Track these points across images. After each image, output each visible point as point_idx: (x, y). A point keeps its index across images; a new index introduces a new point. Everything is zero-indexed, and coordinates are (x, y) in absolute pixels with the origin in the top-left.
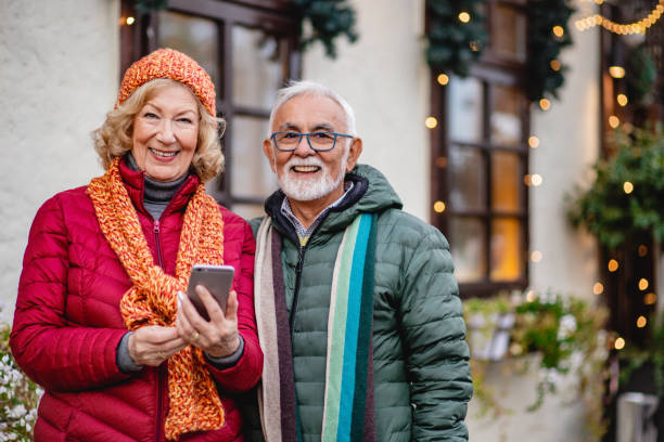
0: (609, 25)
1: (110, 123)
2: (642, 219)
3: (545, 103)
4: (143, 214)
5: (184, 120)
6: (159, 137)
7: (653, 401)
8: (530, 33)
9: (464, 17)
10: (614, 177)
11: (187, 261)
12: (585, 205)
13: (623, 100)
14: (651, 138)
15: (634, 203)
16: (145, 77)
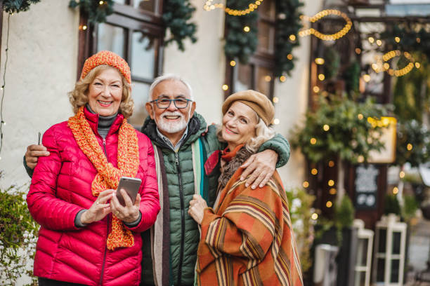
0: (318, 35)
1: (77, 88)
2: (334, 146)
3: (283, 78)
4: (98, 136)
5: (115, 86)
6: (102, 94)
7: (335, 249)
8: (276, 38)
9: (247, 29)
10: (319, 121)
11: (123, 160)
12: (301, 137)
13: (322, 77)
14: (339, 99)
15: (330, 136)
16: (95, 65)
